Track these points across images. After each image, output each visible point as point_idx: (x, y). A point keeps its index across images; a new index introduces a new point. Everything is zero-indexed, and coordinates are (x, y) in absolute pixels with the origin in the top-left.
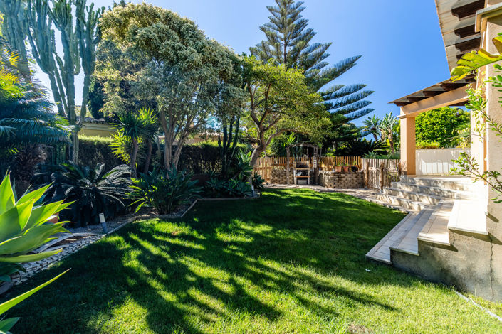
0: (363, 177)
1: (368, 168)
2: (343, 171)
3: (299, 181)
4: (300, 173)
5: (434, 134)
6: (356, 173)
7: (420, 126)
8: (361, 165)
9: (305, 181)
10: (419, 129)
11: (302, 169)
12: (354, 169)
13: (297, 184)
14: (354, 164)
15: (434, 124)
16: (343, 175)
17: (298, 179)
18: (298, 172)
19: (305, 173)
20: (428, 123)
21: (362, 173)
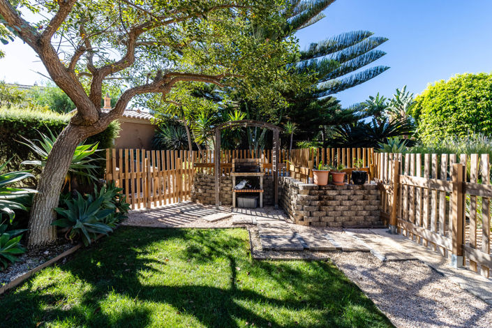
0: (381, 198)
1: (398, 178)
2: (332, 183)
3: (241, 200)
4: (244, 183)
5: (477, 114)
6: (363, 188)
7: (453, 103)
8: (375, 168)
9: (252, 201)
10: (451, 107)
11: (246, 174)
12: (359, 178)
13: (237, 206)
14: (359, 165)
15: (477, 99)
16: (331, 193)
17: (239, 195)
18: (239, 180)
19: (254, 182)
20: (468, 98)
21: (380, 187)
